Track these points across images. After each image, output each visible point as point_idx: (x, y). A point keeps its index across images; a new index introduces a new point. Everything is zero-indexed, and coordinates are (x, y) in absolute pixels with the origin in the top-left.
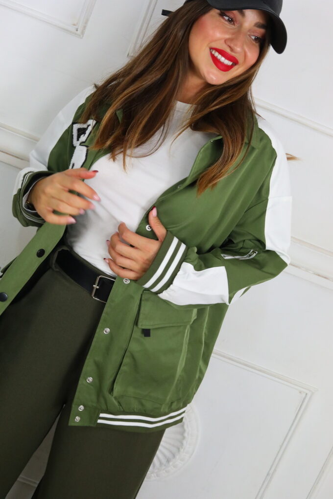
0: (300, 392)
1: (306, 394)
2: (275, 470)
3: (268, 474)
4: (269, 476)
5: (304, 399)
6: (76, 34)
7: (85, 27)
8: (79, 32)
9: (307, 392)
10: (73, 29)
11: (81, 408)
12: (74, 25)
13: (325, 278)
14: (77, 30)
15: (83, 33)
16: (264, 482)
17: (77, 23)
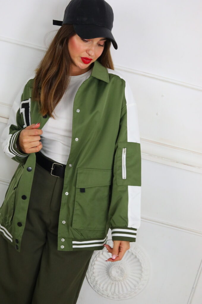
16: (191, 293)
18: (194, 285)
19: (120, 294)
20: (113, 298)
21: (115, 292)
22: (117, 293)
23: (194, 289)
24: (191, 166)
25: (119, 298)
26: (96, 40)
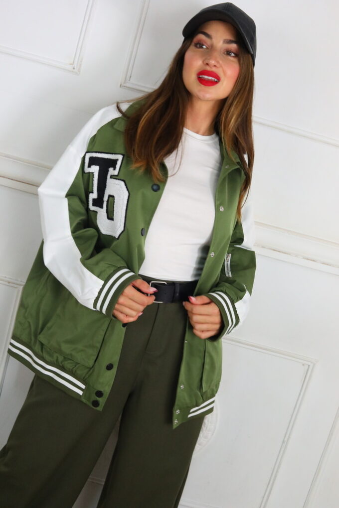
0: (303, 365)
1: (309, 366)
2: (289, 438)
3: (283, 442)
4: (285, 443)
5: (308, 370)
6: (73, 72)
7: (80, 66)
8: (75, 70)
9: (309, 364)
10: (70, 68)
11: (178, 412)
12: (71, 64)
13: (313, 261)
14: (74, 69)
15: (79, 70)
16: (281, 449)
17: (73, 62)
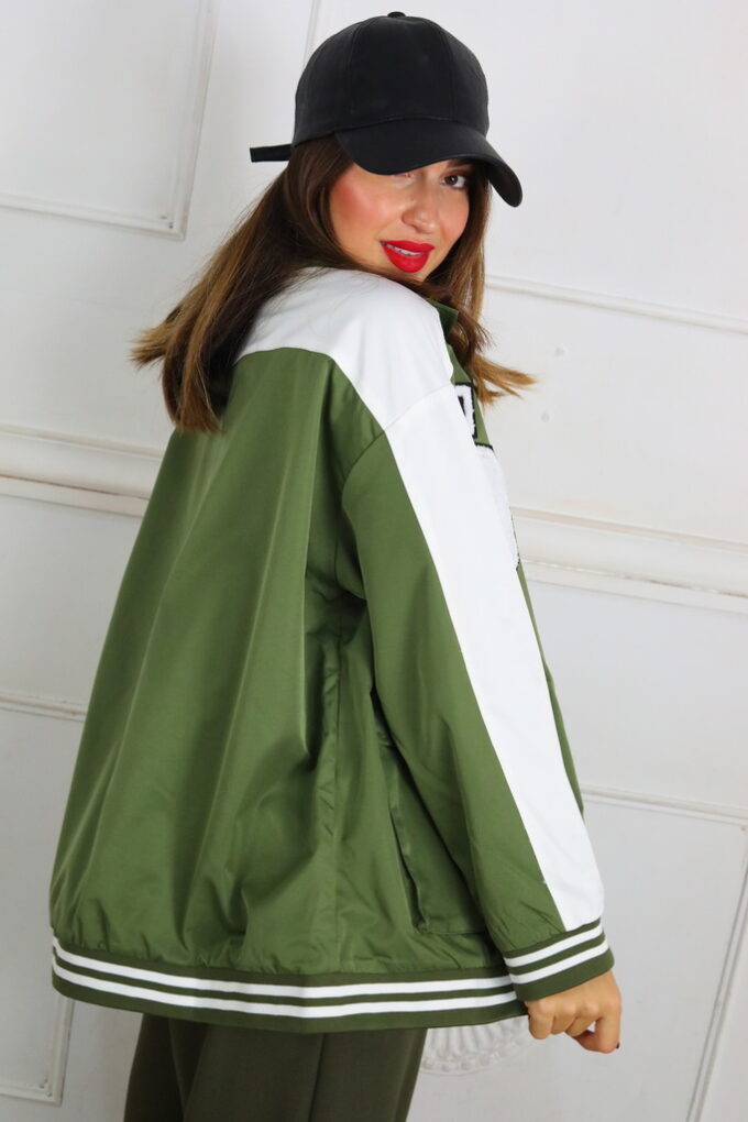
6: (171, 234)
7: (185, 219)
8: (176, 229)
10: (165, 228)
12: (164, 218)
14: (171, 227)
15: (183, 230)
17: (169, 214)
18: (719, 993)
19: (467, 1052)
20: (444, 1069)
21: (448, 1046)
22: (458, 1052)
23: (719, 1006)
24: (678, 586)
25: (464, 1066)
26: (436, 171)
